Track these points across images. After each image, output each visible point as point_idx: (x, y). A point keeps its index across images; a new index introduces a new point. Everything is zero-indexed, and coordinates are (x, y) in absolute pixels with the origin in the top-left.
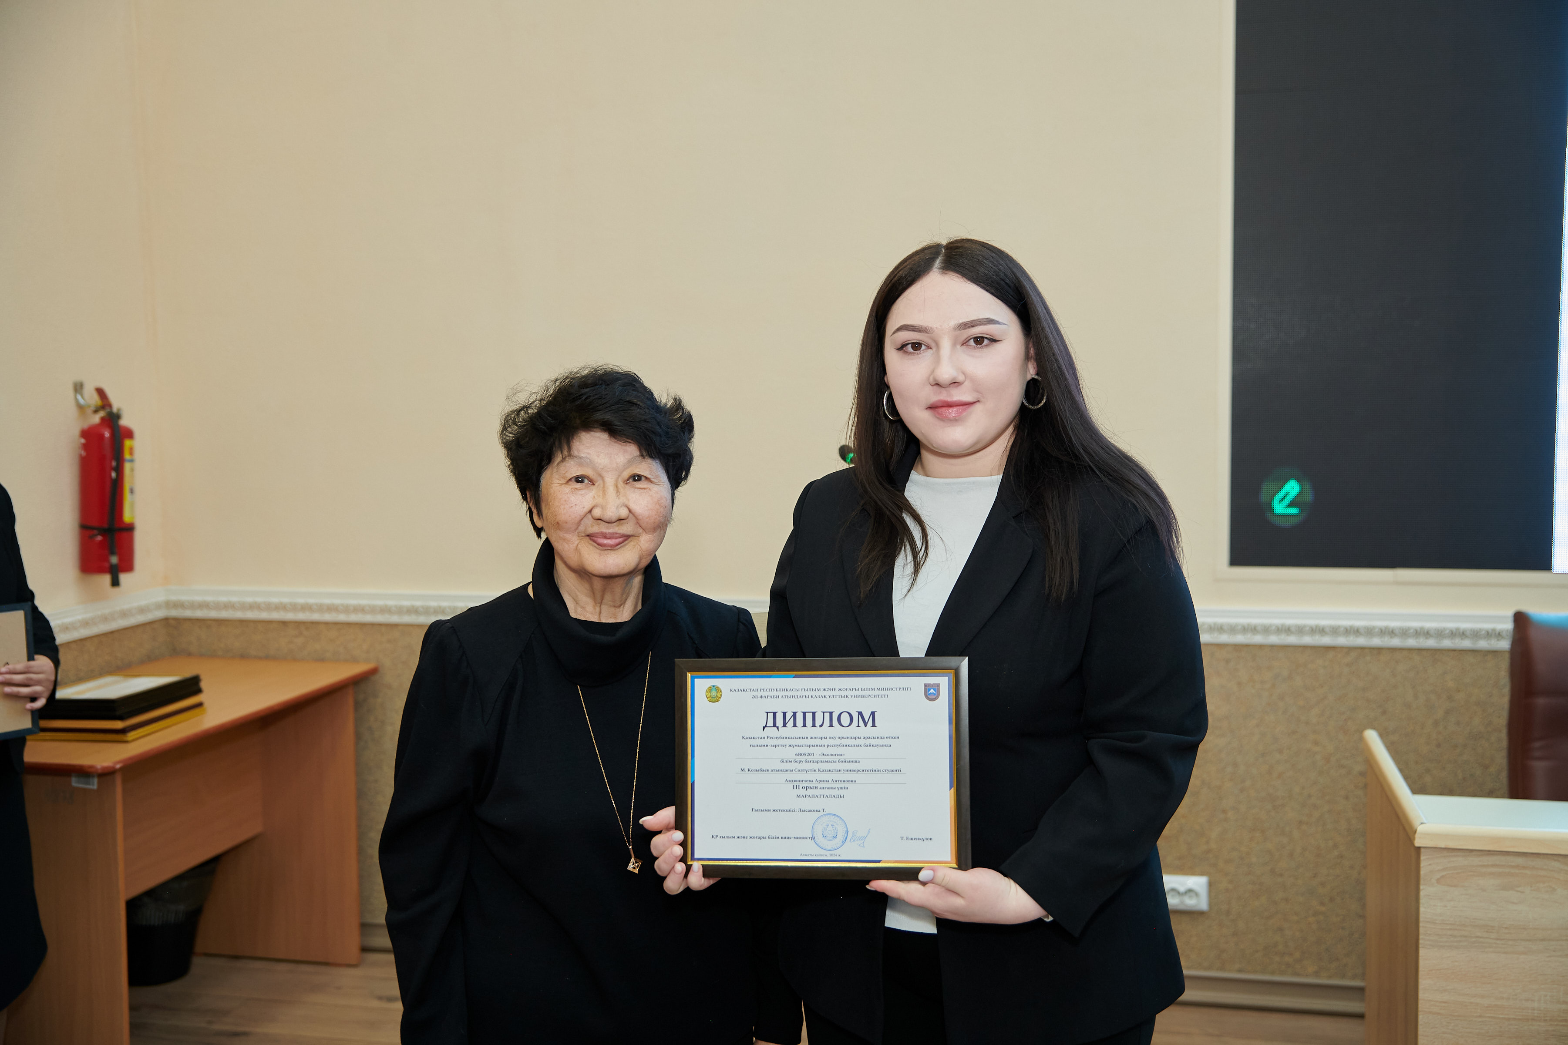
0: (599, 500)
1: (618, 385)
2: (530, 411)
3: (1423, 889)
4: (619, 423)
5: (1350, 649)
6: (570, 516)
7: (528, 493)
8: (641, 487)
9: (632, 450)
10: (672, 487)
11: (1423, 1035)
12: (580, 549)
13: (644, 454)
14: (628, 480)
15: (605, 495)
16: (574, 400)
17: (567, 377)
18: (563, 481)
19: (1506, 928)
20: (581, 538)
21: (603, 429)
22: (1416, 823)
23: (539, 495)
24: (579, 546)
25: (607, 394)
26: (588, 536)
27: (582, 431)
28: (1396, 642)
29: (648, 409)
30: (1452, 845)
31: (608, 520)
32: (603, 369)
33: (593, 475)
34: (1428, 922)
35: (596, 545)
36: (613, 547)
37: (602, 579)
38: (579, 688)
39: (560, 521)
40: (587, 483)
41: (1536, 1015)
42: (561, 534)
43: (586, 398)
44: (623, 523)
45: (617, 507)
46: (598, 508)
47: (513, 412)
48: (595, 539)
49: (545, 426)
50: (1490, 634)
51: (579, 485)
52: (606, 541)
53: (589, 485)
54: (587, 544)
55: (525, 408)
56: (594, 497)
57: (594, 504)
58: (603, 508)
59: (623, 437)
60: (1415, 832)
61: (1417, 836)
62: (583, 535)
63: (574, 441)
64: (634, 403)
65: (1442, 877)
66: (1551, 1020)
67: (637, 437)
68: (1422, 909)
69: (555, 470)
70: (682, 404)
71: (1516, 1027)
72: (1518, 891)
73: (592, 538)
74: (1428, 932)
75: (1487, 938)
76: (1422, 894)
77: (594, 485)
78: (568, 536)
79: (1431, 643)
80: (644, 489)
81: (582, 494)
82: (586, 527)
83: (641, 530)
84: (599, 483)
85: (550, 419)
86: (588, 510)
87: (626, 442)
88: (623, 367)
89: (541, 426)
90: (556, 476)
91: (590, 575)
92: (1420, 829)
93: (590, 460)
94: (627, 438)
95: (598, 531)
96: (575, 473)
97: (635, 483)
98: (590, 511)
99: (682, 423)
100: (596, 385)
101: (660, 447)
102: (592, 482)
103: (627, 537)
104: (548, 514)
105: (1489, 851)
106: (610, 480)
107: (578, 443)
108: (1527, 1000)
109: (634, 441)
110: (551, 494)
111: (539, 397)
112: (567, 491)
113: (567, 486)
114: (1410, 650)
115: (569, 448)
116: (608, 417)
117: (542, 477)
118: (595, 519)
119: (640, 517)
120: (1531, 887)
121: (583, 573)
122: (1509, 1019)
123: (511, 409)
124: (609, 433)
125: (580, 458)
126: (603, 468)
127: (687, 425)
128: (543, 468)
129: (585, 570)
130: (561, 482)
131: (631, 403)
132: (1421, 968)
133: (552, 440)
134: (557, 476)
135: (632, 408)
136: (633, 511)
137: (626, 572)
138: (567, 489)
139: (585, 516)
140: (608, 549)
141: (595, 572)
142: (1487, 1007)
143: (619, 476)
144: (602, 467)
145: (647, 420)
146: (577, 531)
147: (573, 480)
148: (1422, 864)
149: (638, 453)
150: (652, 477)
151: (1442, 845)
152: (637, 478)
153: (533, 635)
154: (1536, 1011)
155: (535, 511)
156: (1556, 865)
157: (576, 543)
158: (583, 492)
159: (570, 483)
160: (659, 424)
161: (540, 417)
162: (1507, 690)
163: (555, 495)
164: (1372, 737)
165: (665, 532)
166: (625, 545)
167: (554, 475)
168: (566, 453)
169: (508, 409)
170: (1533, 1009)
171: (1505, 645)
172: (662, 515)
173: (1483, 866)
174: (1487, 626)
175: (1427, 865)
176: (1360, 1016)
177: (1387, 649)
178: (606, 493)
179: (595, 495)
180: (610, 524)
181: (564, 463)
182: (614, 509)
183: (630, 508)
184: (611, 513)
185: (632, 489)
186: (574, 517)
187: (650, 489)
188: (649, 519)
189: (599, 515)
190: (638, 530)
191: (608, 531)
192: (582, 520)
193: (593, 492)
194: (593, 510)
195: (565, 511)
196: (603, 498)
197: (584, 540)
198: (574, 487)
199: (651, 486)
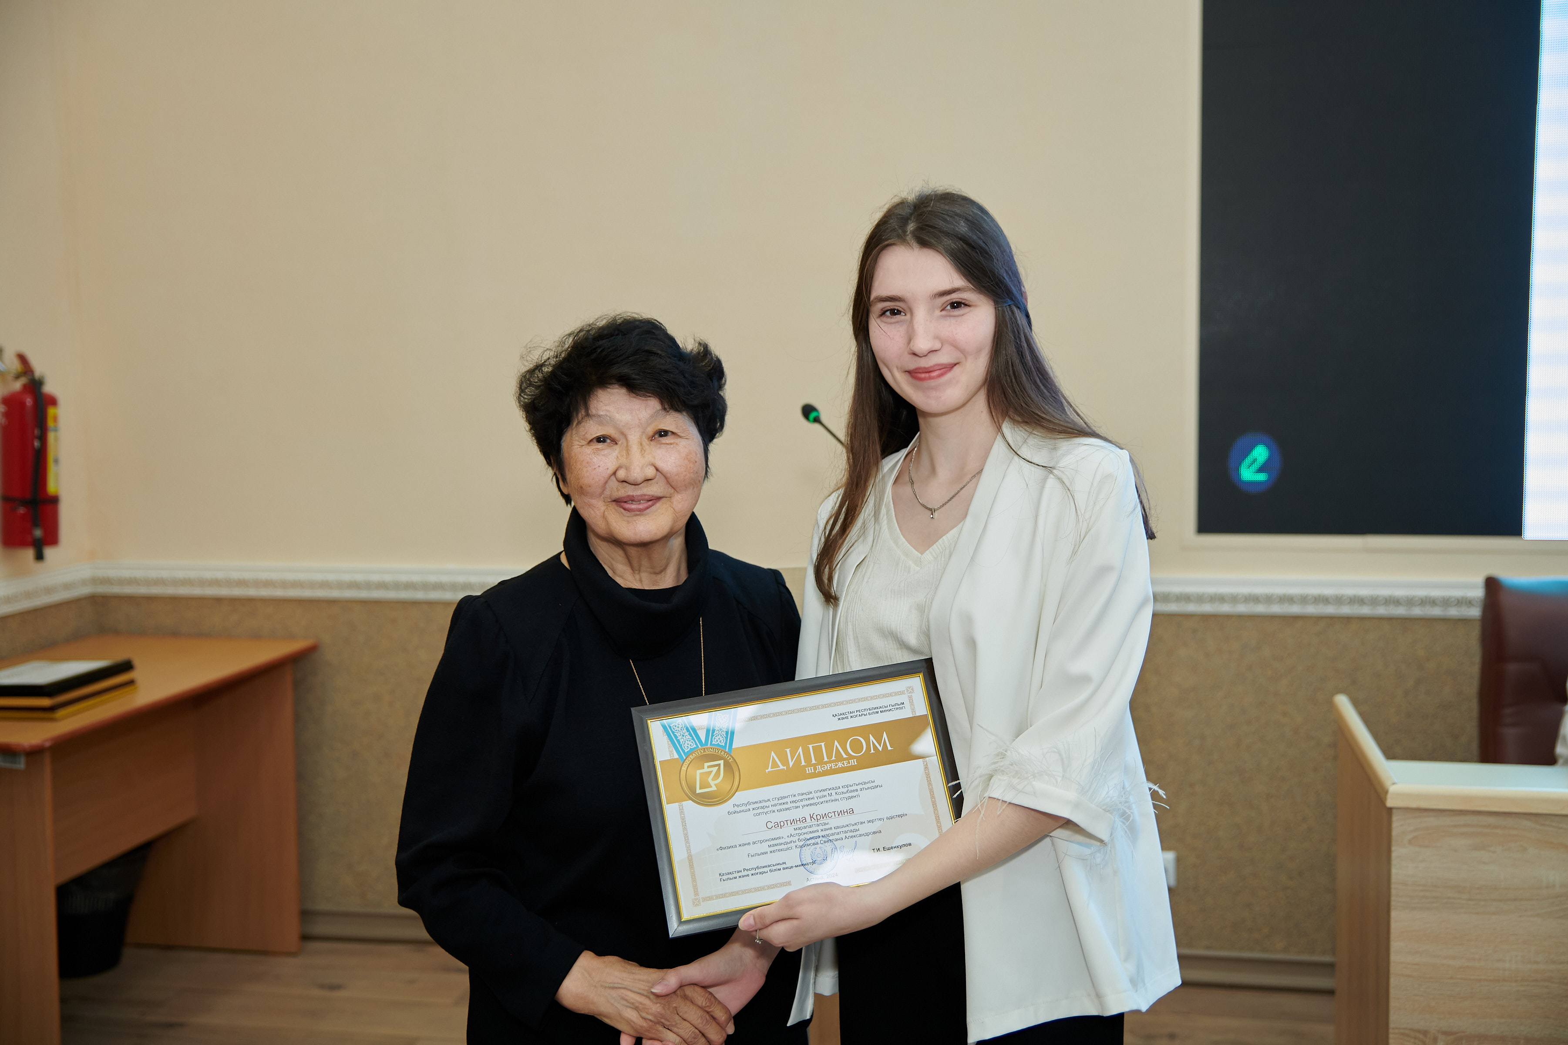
0: (623, 460)
1: (635, 334)
2: (545, 369)
3: (1395, 850)
4: (637, 377)
5: (1318, 619)
6: (593, 479)
7: (551, 459)
8: (667, 442)
12: (607, 516)
14: (653, 436)
16: (589, 354)
17: (581, 331)
18: (585, 443)
19: (1477, 888)
21: (621, 384)
22: (1387, 783)
24: (606, 513)
25: (623, 345)
26: (614, 501)
27: (599, 389)
28: (1365, 611)
29: (669, 357)
30: (1424, 805)
31: (633, 482)
33: (615, 434)
34: (1400, 883)
35: (623, 510)
36: (642, 512)
38: (631, 661)
39: (584, 485)
40: (609, 443)
41: (1507, 975)
42: (587, 500)
43: (602, 351)
44: (651, 484)
45: (643, 466)
46: (623, 469)
47: (527, 372)
48: (622, 504)
49: (561, 385)
50: (1461, 602)
51: (600, 445)
52: (633, 507)
53: (612, 445)
54: (613, 510)
55: (539, 367)
56: (618, 457)
57: (617, 466)
58: (628, 469)
60: (1387, 792)
61: (1389, 796)
62: (609, 500)
64: (654, 353)
65: (1414, 837)
66: (1522, 980)
67: (657, 390)
68: (1394, 871)
69: (574, 432)
71: (1487, 988)
72: (1489, 851)
73: (618, 503)
74: (1401, 894)
75: (1458, 898)
76: (1394, 855)
77: (616, 444)
78: (594, 502)
79: (1401, 611)
80: (671, 444)
81: (604, 455)
82: (611, 492)
83: (672, 490)
84: (622, 441)
85: (565, 377)
86: (612, 472)
87: (645, 396)
89: (557, 386)
90: (575, 437)
91: (621, 543)
92: (1392, 789)
93: (610, 418)
94: (647, 392)
95: (625, 495)
96: (596, 433)
97: (660, 439)
98: (614, 473)
99: (710, 370)
100: (612, 336)
101: (685, 399)
102: (614, 442)
103: (656, 499)
105: (1461, 811)
106: (634, 437)
107: (596, 402)
108: (1499, 961)
109: (655, 395)
110: (572, 457)
111: (552, 353)
112: (589, 452)
113: (588, 447)
114: (1381, 619)
115: (587, 409)
116: (626, 370)
117: (562, 441)
118: (619, 481)
119: (669, 475)
120: (1503, 846)
122: (1480, 980)
124: (627, 388)
125: (600, 416)
126: (624, 426)
127: (717, 372)
128: (563, 430)
129: (614, 538)
130: (580, 444)
131: (651, 353)
132: (1392, 931)
133: (568, 400)
134: (577, 438)
135: (651, 358)
136: (660, 470)
138: (588, 450)
139: (610, 478)
140: (637, 514)
141: (625, 541)
142: (1459, 968)
143: (643, 432)
144: (623, 424)
145: (668, 370)
146: (603, 496)
147: (595, 440)
148: (1394, 825)
149: (661, 407)
150: (679, 431)
151: (1414, 805)
152: (663, 433)
153: (574, 608)
154: (1507, 972)
155: (560, 476)
156: (1528, 824)
157: (603, 508)
158: (606, 452)
159: (592, 443)
160: (683, 373)
161: (555, 375)
162: (1477, 659)
163: (577, 458)
164: (1343, 702)
166: (656, 508)
169: (524, 369)
170: (1504, 970)
171: (1475, 612)
173: (1455, 826)
174: (1457, 593)
175: (1398, 825)
176: (1330, 992)
177: (1356, 618)
178: (630, 453)
179: (619, 455)
180: (637, 486)
181: (583, 424)
182: (638, 470)
183: (657, 466)
184: (637, 474)
185: (658, 445)
186: (598, 480)
187: (677, 444)
188: (677, 476)
189: (624, 477)
190: (670, 489)
191: (635, 494)
192: (606, 483)
193: (617, 452)
194: (617, 471)
195: (588, 474)
196: (627, 458)
197: (610, 505)
198: (595, 447)
199: (677, 440)
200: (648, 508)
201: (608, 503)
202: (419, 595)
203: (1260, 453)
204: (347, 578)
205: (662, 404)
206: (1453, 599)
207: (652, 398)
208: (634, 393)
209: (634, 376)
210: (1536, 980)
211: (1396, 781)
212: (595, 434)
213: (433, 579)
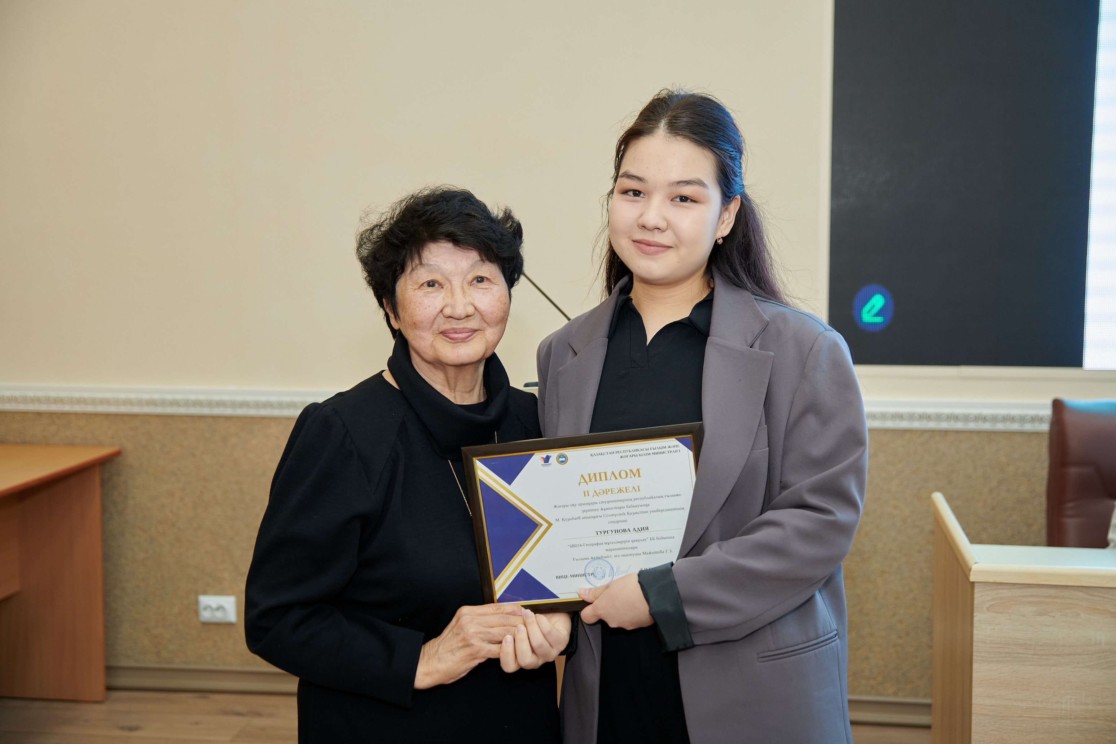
0: (449, 301)
1: (457, 200)
2: (383, 229)
3: (976, 616)
4: (461, 234)
5: (922, 432)
6: (424, 316)
7: (384, 300)
8: (483, 287)
9: (473, 256)
10: (508, 286)
11: (975, 732)
12: (435, 345)
13: (484, 258)
14: (472, 281)
15: (453, 295)
16: (420, 216)
17: (412, 197)
18: (416, 287)
19: (1041, 645)
20: (435, 336)
21: (448, 240)
22: (971, 563)
23: (395, 301)
24: (434, 342)
25: (448, 209)
26: (441, 333)
27: (431, 243)
28: (959, 426)
29: (484, 219)
30: (999, 580)
31: (457, 317)
32: (441, 189)
33: (442, 279)
34: (980, 642)
35: (448, 340)
36: (464, 340)
37: (455, 367)
38: (449, 461)
39: (416, 321)
40: (437, 287)
41: (1063, 714)
42: (418, 333)
43: (431, 214)
44: (470, 319)
45: (465, 305)
46: (448, 308)
47: (367, 230)
48: (448, 334)
49: (398, 240)
50: (1034, 419)
51: (430, 289)
52: (456, 336)
53: (439, 289)
54: (441, 340)
55: (377, 226)
56: (444, 298)
57: (443, 305)
58: (453, 307)
59: (465, 245)
60: (970, 570)
61: (971, 573)
62: (437, 332)
63: (424, 251)
64: (472, 216)
65: (991, 605)
66: (1075, 718)
67: (477, 244)
68: (975, 632)
69: (408, 278)
70: (512, 214)
71: (1048, 724)
72: (1049, 616)
73: (444, 334)
74: (980, 650)
75: (1026, 654)
76: (975, 619)
77: (443, 288)
78: (423, 333)
79: (987, 426)
80: (486, 288)
81: (433, 297)
82: (439, 325)
83: (486, 325)
84: (447, 286)
85: (402, 234)
86: (439, 310)
87: (468, 249)
88: (458, 186)
89: (394, 241)
90: (409, 282)
91: (445, 365)
92: (974, 567)
93: (438, 267)
94: (469, 246)
95: (450, 328)
96: (427, 278)
97: (479, 284)
98: (442, 311)
99: (513, 230)
100: (438, 202)
101: (497, 252)
102: (441, 286)
103: (474, 331)
104: (406, 316)
105: (1028, 584)
106: (457, 282)
107: (428, 253)
108: (1057, 703)
109: (475, 248)
110: (406, 299)
111: (388, 216)
112: (421, 295)
113: (420, 291)
114: (971, 432)
115: (420, 258)
116: (452, 229)
117: (397, 285)
118: (446, 317)
119: (485, 313)
120: (1061, 612)
121: (438, 364)
122: (1043, 718)
123: (364, 229)
124: (453, 243)
125: (430, 265)
126: (450, 274)
127: (517, 232)
128: (397, 277)
129: (440, 361)
130: (414, 288)
131: (469, 215)
132: (974, 679)
133: (404, 252)
134: (410, 283)
135: (471, 220)
136: (478, 308)
137: (475, 361)
138: (420, 293)
139: (437, 315)
140: (460, 342)
141: (450, 363)
142: (1026, 709)
143: (464, 279)
144: (449, 272)
145: (484, 229)
146: (432, 329)
147: (425, 285)
148: (976, 596)
149: (479, 258)
150: (491, 278)
151: (991, 580)
152: (480, 279)
153: (405, 417)
154: (1063, 712)
155: (392, 316)
156: (1080, 594)
157: (432, 340)
158: (434, 294)
159: (423, 287)
160: (494, 232)
161: (392, 232)
162: (1046, 464)
163: (410, 299)
164: (939, 499)
165: (506, 326)
166: (474, 338)
167: (408, 281)
168: (417, 261)
170: (1061, 710)
171: (1045, 427)
172: (502, 311)
173: (1024, 596)
174: (1032, 412)
175: (979, 596)
176: (928, 727)
177: (951, 431)
178: (454, 294)
179: (445, 297)
180: (460, 321)
181: (416, 271)
182: (462, 307)
183: (475, 305)
184: (460, 311)
185: (477, 290)
186: (428, 317)
187: (491, 289)
188: (491, 314)
189: (450, 313)
190: (484, 324)
191: (458, 327)
192: (435, 319)
193: (443, 294)
194: (444, 309)
195: (420, 312)
196: (452, 299)
197: (438, 336)
198: (426, 291)
199: (492, 286)
200: (468, 337)
201: (436, 335)
202: (205, 411)
203: (878, 301)
204: (146, 396)
205: (480, 255)
206: (1028, 417)
207: (473, 251)
208: (458, 246)
209: (459, 233)
210: (1086, 718)
211: (978, 561)
212: (425, 279)
213: (216, 398)
